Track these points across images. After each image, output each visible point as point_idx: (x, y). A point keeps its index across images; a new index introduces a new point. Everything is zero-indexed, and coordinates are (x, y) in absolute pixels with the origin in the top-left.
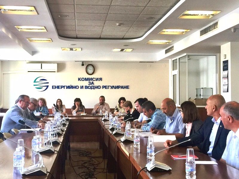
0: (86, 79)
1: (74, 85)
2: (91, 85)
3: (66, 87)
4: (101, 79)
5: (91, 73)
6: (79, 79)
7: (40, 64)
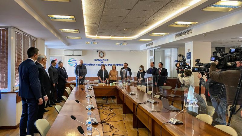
0: (99, 60)
1: (92, 63)
2: (102, 64)
3: (87, 65)
4: (107, 60)
5: (102, 57)
6: (95, 60)
7: (72, 51)
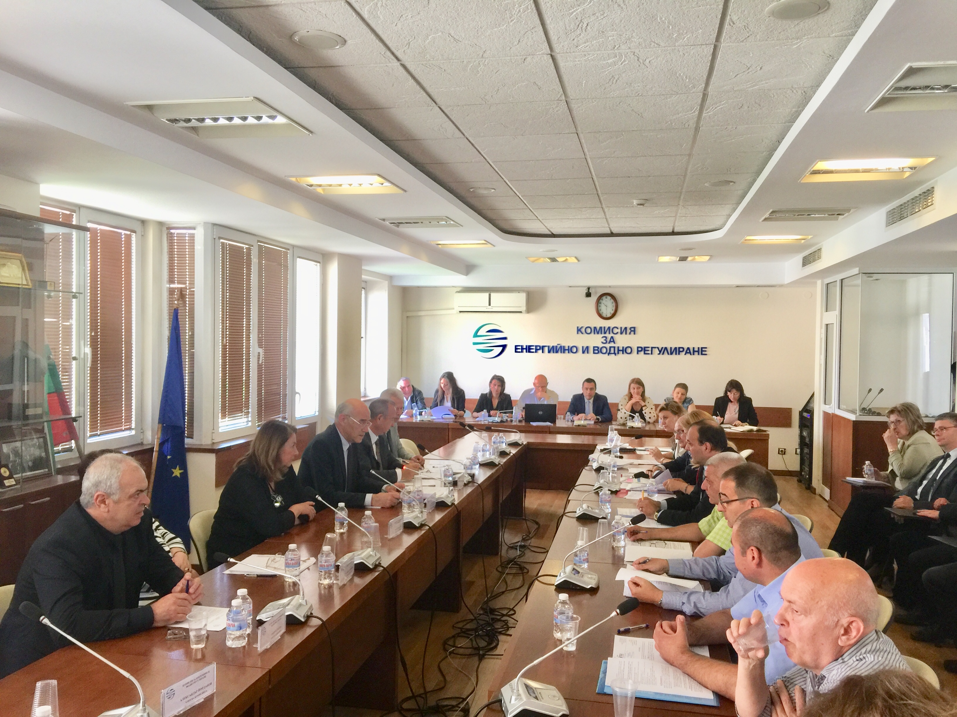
0: (597, 331)
1: (566, 344)
2: (608, 346)
3: (546, 349)
4: (633, 330)
5: (609, 315)
6: (579, 330)
7: (487, 295)
